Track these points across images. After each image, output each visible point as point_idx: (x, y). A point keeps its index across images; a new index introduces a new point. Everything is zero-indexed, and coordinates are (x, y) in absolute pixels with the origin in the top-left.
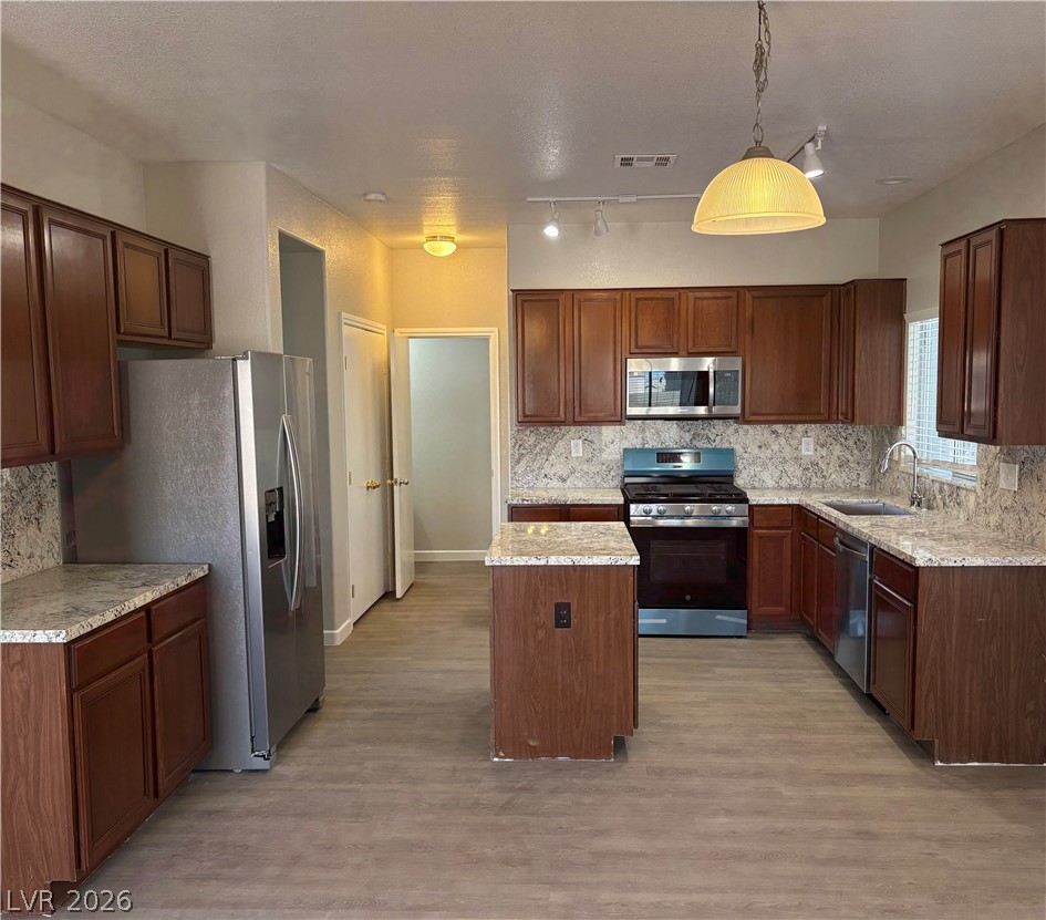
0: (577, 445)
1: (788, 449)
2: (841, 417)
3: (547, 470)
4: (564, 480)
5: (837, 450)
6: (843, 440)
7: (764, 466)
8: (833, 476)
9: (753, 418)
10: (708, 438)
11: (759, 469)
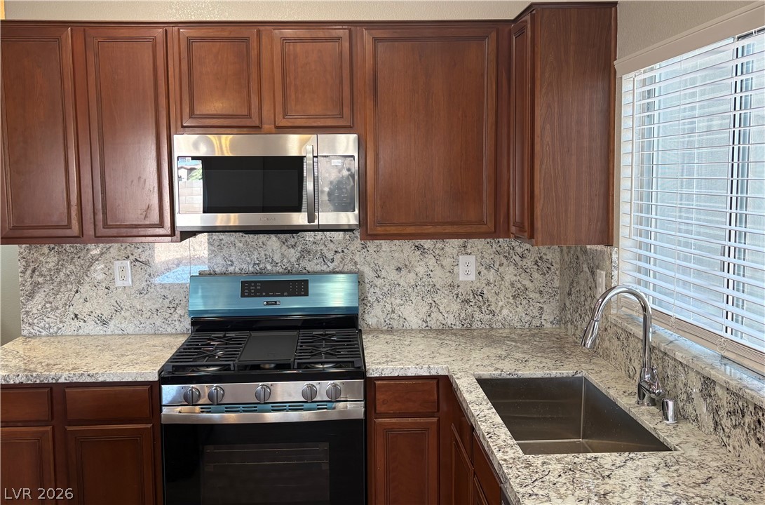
0: (122, 269)
1: (438, 272)
2: (513, 229)
3: (77, 307)
4: (104, 323)
5: (510, 273)
6: (517, 258)
7: (405, 296)
8: (505, 312)
9: (380, 230)
10: (323, 257)
11: (398, 301)
